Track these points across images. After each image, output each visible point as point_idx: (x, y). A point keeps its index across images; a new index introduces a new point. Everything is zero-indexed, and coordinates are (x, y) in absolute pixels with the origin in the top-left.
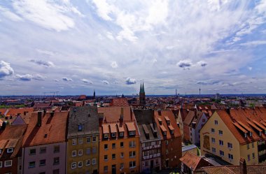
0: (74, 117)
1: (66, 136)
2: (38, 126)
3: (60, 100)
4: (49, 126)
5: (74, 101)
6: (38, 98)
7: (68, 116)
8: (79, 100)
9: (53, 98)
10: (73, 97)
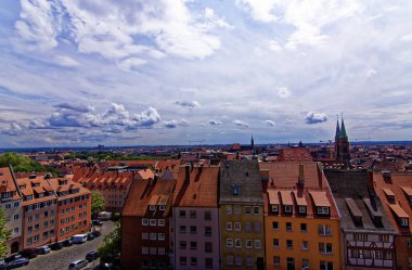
0: (226, 174)
1: (218, 201)
2: (186, 183)
3: (208, 151)
4: (198, 183)
5: (225, 153)
6: (184, 148)
7: (219, 173)
8: (231, 151)
9: (199, 148)
10: (224, 148)
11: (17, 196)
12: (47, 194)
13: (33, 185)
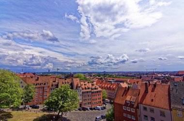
1: (170, 106)
2: (146, 92)
3: (159, 75)
5: (172, 76)
7: (169, 88)
8: (177, 75)
9: (153, 73)
10: (171, 73)
11: (81, 88)
12: (88, 88)
13: (85, 85)
